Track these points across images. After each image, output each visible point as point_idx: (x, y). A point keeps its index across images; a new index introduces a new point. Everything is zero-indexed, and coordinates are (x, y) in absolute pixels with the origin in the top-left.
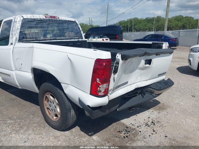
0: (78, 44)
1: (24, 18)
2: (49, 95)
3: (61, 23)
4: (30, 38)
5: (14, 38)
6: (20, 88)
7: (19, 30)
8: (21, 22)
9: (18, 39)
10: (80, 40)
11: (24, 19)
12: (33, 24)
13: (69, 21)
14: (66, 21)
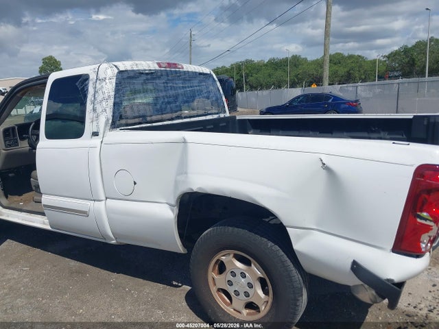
0: (222, 126)
1: (121, 69)
2: (232, 255)
3: (188, 79)
4: (135, 118)
5: (103, 119)
6: (114, 242)
7: (112, 100)
8: (114, 81)
9: (110, 121)
10: (222, 115)
11: (120, 72)
12: (138, 84)
13: (200, 74)
14: (196, 72)
